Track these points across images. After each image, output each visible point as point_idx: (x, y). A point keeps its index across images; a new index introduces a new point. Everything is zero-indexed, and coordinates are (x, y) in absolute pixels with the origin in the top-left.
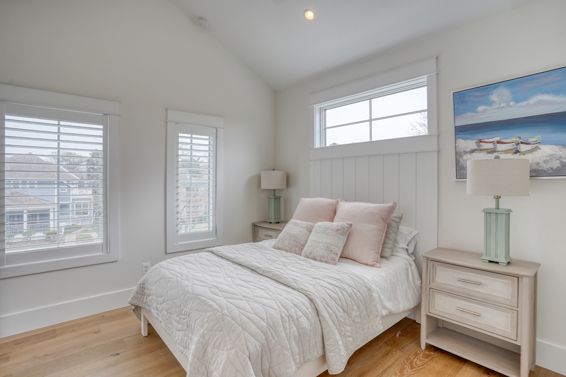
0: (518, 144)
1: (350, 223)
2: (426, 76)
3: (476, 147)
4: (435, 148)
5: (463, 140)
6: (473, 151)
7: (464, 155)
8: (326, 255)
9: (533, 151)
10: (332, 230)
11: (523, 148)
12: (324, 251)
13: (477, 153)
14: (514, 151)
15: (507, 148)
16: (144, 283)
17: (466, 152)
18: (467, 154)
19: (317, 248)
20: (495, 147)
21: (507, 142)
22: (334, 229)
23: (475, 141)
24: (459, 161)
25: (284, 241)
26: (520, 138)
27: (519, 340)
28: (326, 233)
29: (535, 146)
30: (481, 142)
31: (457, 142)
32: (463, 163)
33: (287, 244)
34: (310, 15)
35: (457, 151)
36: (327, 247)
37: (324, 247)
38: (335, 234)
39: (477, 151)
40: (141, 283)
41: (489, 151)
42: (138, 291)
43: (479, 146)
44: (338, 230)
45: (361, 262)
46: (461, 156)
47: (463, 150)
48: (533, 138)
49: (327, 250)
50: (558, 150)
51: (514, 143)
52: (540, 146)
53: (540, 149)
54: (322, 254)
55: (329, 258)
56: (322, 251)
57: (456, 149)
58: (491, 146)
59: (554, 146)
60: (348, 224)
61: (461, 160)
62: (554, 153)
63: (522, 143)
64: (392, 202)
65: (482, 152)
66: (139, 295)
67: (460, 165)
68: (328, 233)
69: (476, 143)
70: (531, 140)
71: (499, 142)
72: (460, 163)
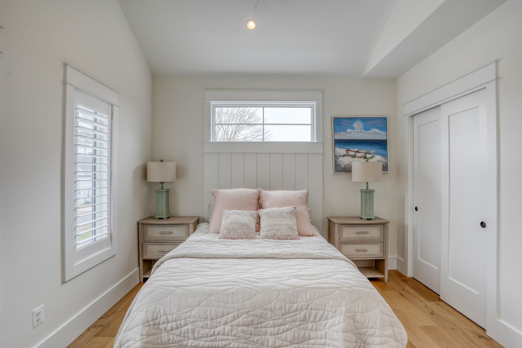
0: (366, 154)
1: (294, 206)
2: (316, 102)
3: (346, 153)
4: (321, 152)
5: (339, 148)
6: (344, 156)
7: (339, 158)
8: (291, 233)
9: (372, 158)
10: (286, 213)
11: (368, 156)
12: (289, 231)
13: (347, 157)
14: (364, 157)
15: (361, 155)
16: (156, 316)
17: (340, 156)
18: (341, 157)
19: (281, 230)
20: (356, 154)
21: (361, 152)
22: (288, 212)
23: (346, 150)
24: (336, 161)
25: (237, 230)
26: (367, 150)
27: (384, 257)
28: (283, 217)
29: (373, 155)
30: (348, 150)
31: (335, 149)
32: (339, 162)
33: (242, 233)
34: (251, 25)
35: (335, 155)
36: (290, 227)
37: (287, 228)
38: (291, 216)
39: (346, 156)
40: (144, 322)
41: (352, 156)
42: (149, 332)
43: (347, 153)
44: (290, 213)
45: (304, 235)
46: (338, 158)
47: (339, 154)
48: (372, 151)
49: (291, 230)
50: (381, 158)
51: (364, 153)
52: (375, 156)
53: (375, 157)
54: (287, 234)
55: (295, 236)
56: (287, 231)
57: (335, 153)
58: (353, 153)
59: (380, 156)
60: (293, 207)
61: (337, 161)
62: (380, 159)
63: (368, 153)
64: (305, 189)
65: (349, 157)
66: (153, 336)
67: (337, 164)
68: (284, 217)
69: (346, 151)
70: (371, 152)
71: (357, 152)
72: (337, 162)
